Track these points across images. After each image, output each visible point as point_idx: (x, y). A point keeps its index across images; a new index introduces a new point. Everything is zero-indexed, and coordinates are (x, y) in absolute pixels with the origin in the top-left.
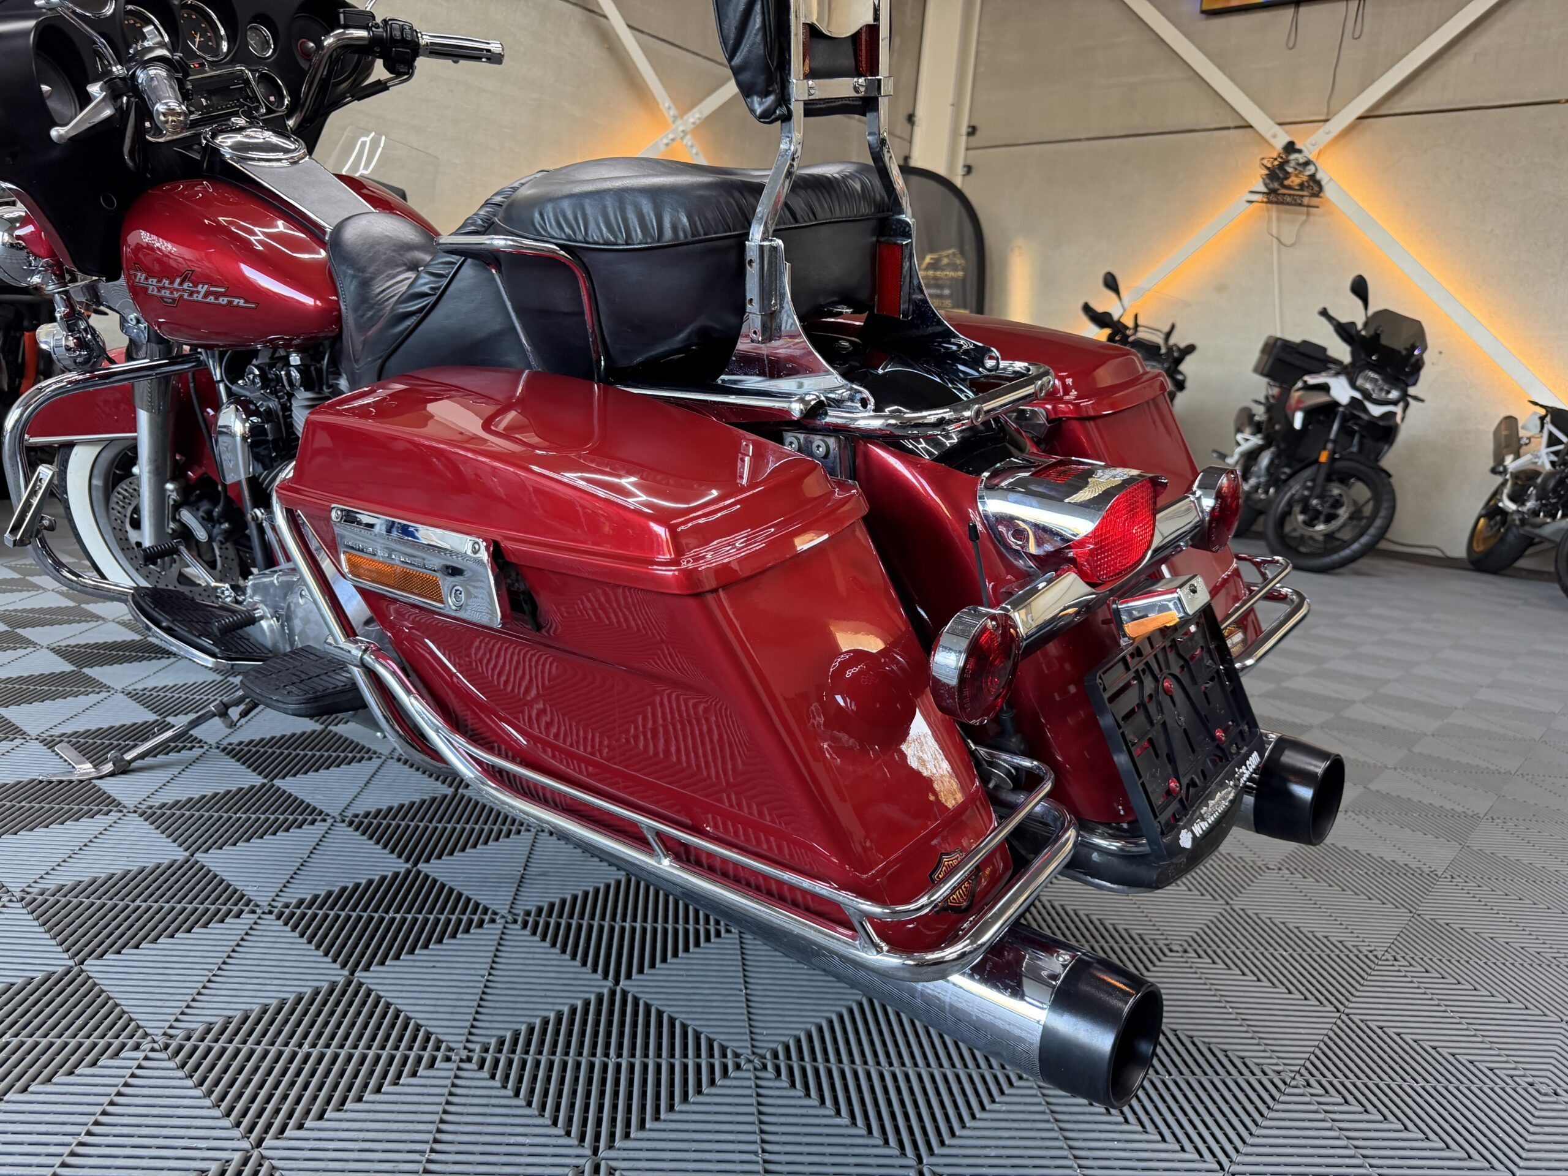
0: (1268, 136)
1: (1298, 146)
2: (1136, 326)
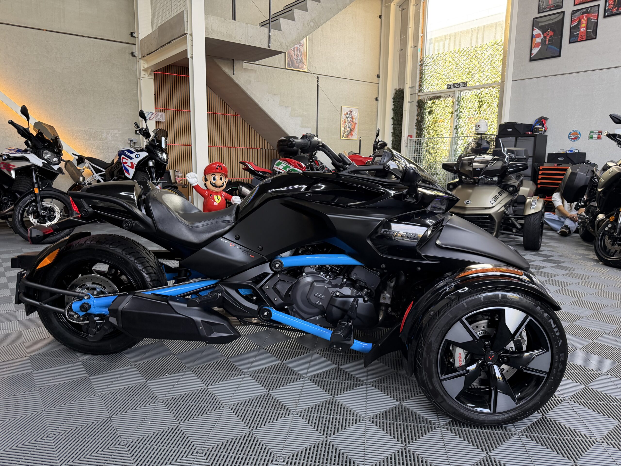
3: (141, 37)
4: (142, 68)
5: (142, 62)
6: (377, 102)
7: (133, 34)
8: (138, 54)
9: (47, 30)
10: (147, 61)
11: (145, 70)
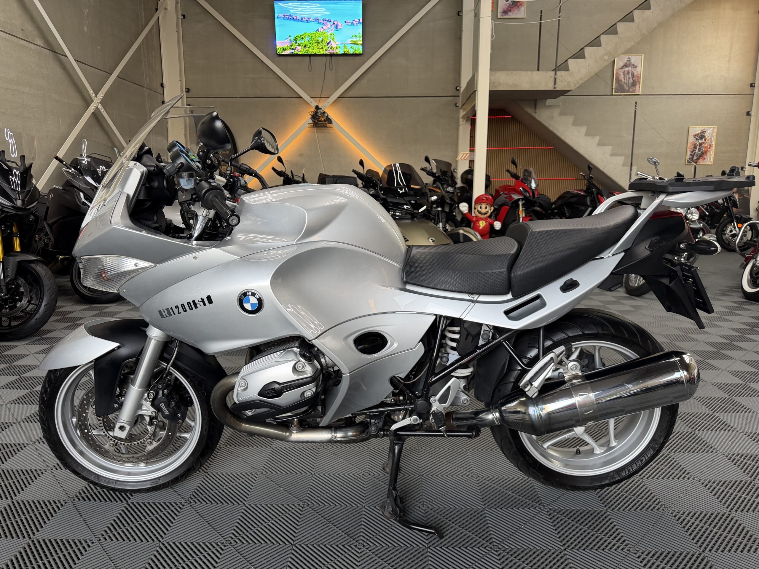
0: (309, 102)
1: (320, 107)
2: (293, 175)
3: (462, 90)
4: (461, 116)
5: (461, 111)
6: (748, 117)
7: (458, 88)
8: (460, 105)
9: (395, 97)
10: (465, 109)
11: (463, 118)
